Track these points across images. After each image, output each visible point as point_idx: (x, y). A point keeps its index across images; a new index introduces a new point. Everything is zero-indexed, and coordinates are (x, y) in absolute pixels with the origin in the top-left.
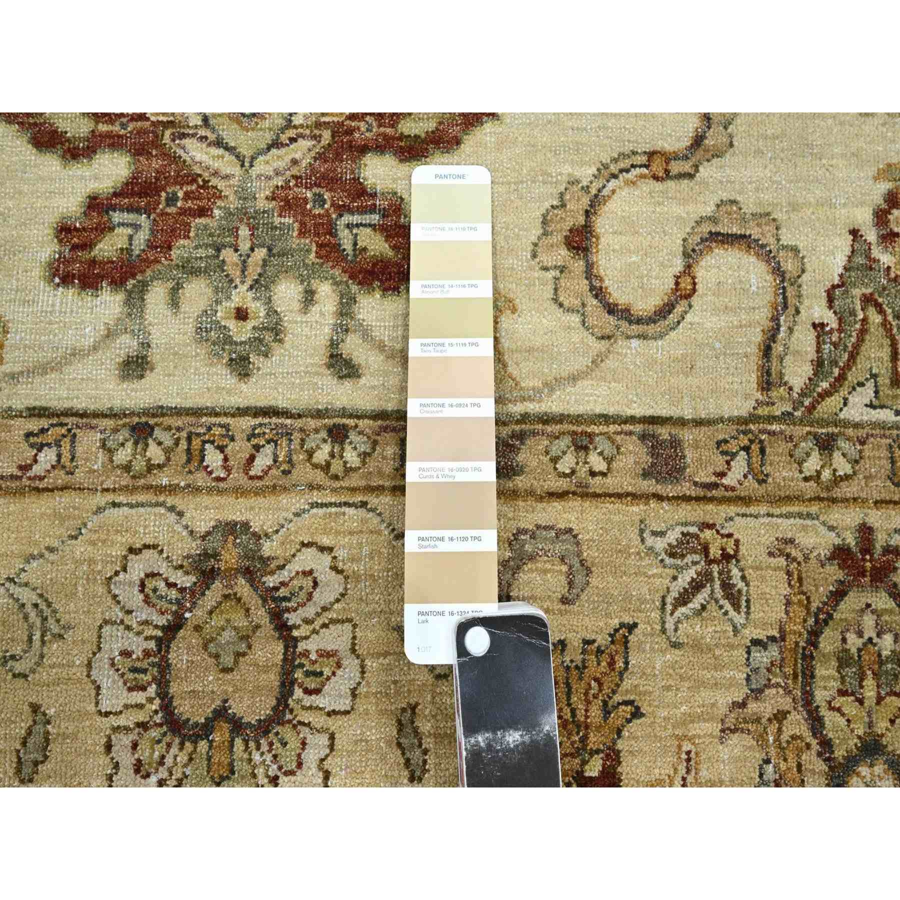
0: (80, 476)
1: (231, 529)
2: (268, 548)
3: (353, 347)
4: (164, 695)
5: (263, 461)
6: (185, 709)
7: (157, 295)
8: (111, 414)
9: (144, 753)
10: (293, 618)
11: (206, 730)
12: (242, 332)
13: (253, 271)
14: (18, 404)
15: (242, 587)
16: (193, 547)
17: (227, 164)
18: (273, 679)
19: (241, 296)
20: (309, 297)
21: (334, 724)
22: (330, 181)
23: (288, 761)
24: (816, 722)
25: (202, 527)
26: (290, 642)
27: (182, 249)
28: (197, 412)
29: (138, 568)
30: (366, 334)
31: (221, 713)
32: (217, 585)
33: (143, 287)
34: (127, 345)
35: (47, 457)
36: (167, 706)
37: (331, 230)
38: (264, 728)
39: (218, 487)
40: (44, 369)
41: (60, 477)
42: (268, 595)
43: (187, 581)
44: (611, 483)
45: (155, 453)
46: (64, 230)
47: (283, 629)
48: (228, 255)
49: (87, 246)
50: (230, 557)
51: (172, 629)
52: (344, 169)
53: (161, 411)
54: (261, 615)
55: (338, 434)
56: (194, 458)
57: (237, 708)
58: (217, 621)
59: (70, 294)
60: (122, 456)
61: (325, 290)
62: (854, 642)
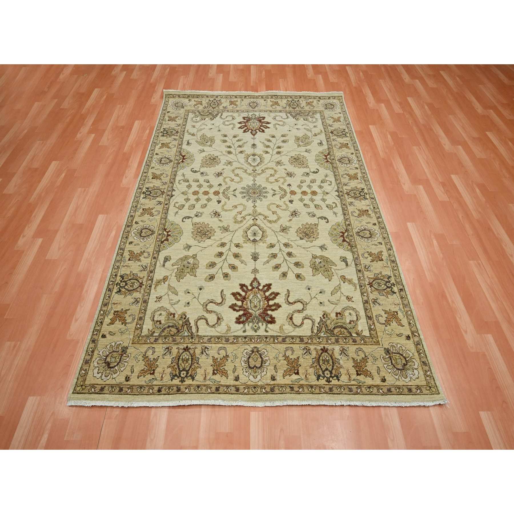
0: (239, 342)
1: (255, 347)
2: (259, 349)
3: (267, 329)
4: (248, 364)
5: (258, 341)
6: (251, 366)
7: (247, 324)
8: (242, 336)
9: (247, 370)
10: (262, 356)
11: (253, 368)
12: (256, 328)
13: (257, 322)
14: (232, 335)
15: (257, 353)
16: (252, 349)
17: (253, 312)
18: (260, 362)
19: (255, 324)
20: (263, 324)
21: (267, 367)
22: (264, 313)
23: (262, 371)
24: (320, 366)
25: (252, 347)
26: (262, 359)
27: (249, 320)
28: (251, 336)
29: (245, 351)
30: (269, 328)
31: (255, 366)
32: (254, 353)
33: (245, 324)
34: (244, 329)
35: (235, 340)
36: (249, 365)
37: (265, 318)
38: (260, 367)
39: (254, 343)
40: (235, 332)
41: (237, 342)
42: (260, 354)
43: (251, 353)
44: (296, 342)
45: (247, 340)
46: (237, 318)
47: (261, 357)
48: (254, 321)
49: (239, 320)
50: (255, 350)
51: (249, 357)
52: (266, 312)
53: (247, 336)
54: (259, 356)
55: (266, 338)
56: (251, 340)
57: (256, 366)
58: (254, 357)
59: (237, 325)
60: (243, 340)
61: (264, 324)
62: (324, 358)
